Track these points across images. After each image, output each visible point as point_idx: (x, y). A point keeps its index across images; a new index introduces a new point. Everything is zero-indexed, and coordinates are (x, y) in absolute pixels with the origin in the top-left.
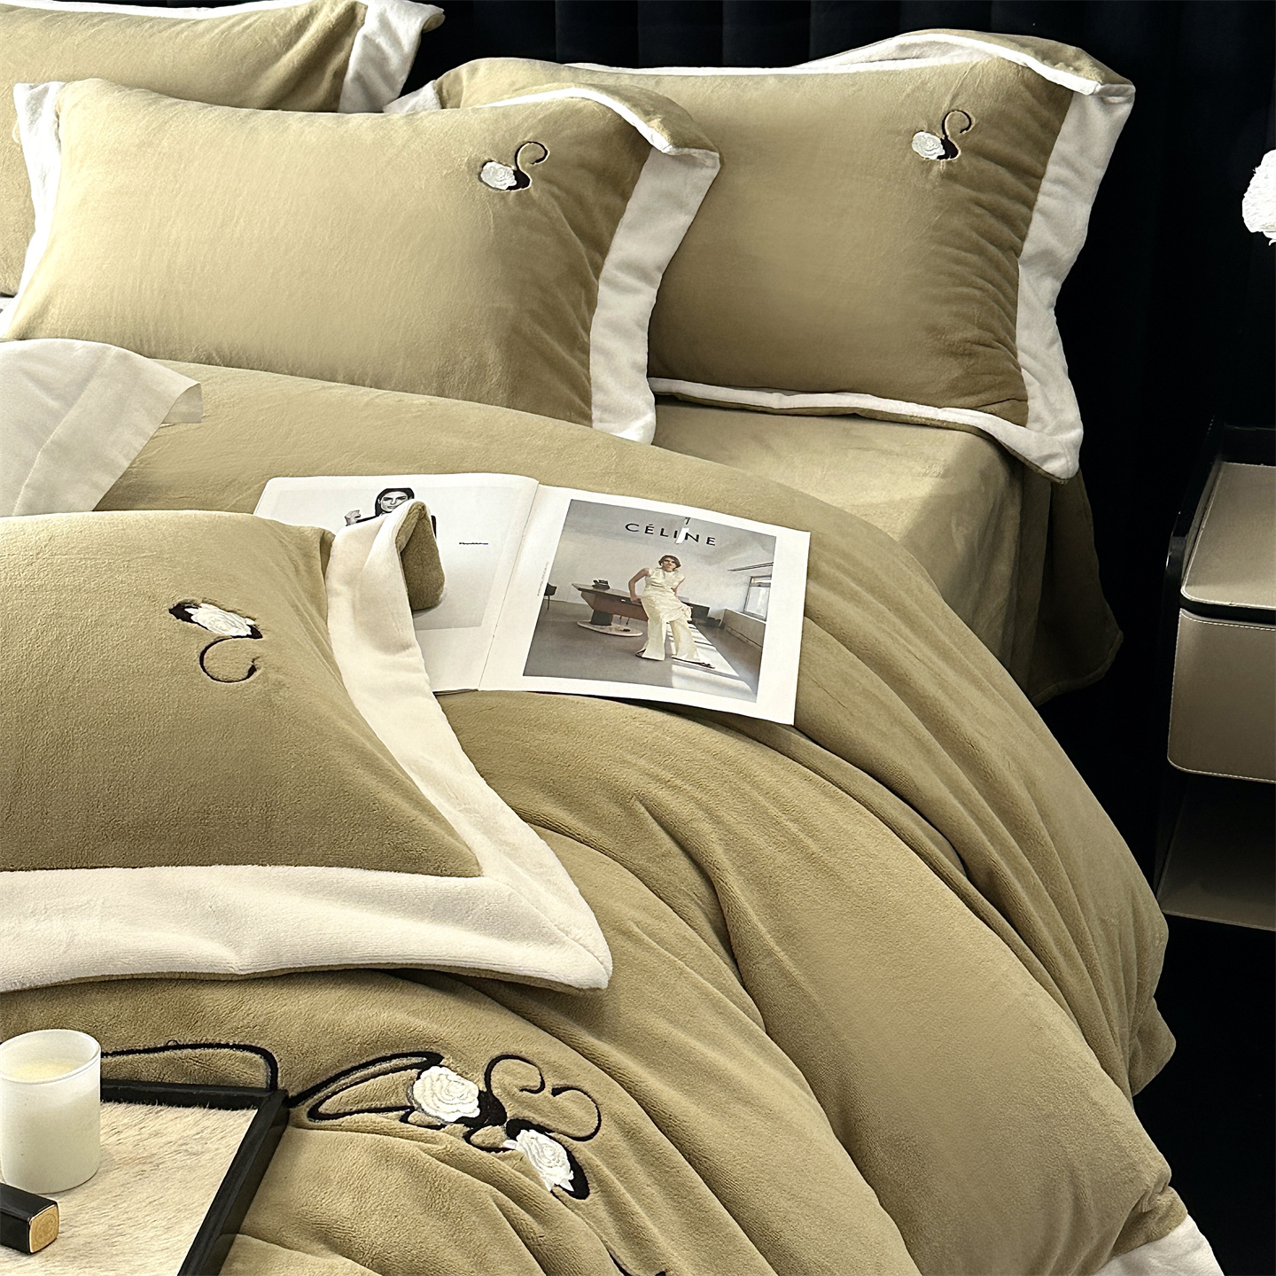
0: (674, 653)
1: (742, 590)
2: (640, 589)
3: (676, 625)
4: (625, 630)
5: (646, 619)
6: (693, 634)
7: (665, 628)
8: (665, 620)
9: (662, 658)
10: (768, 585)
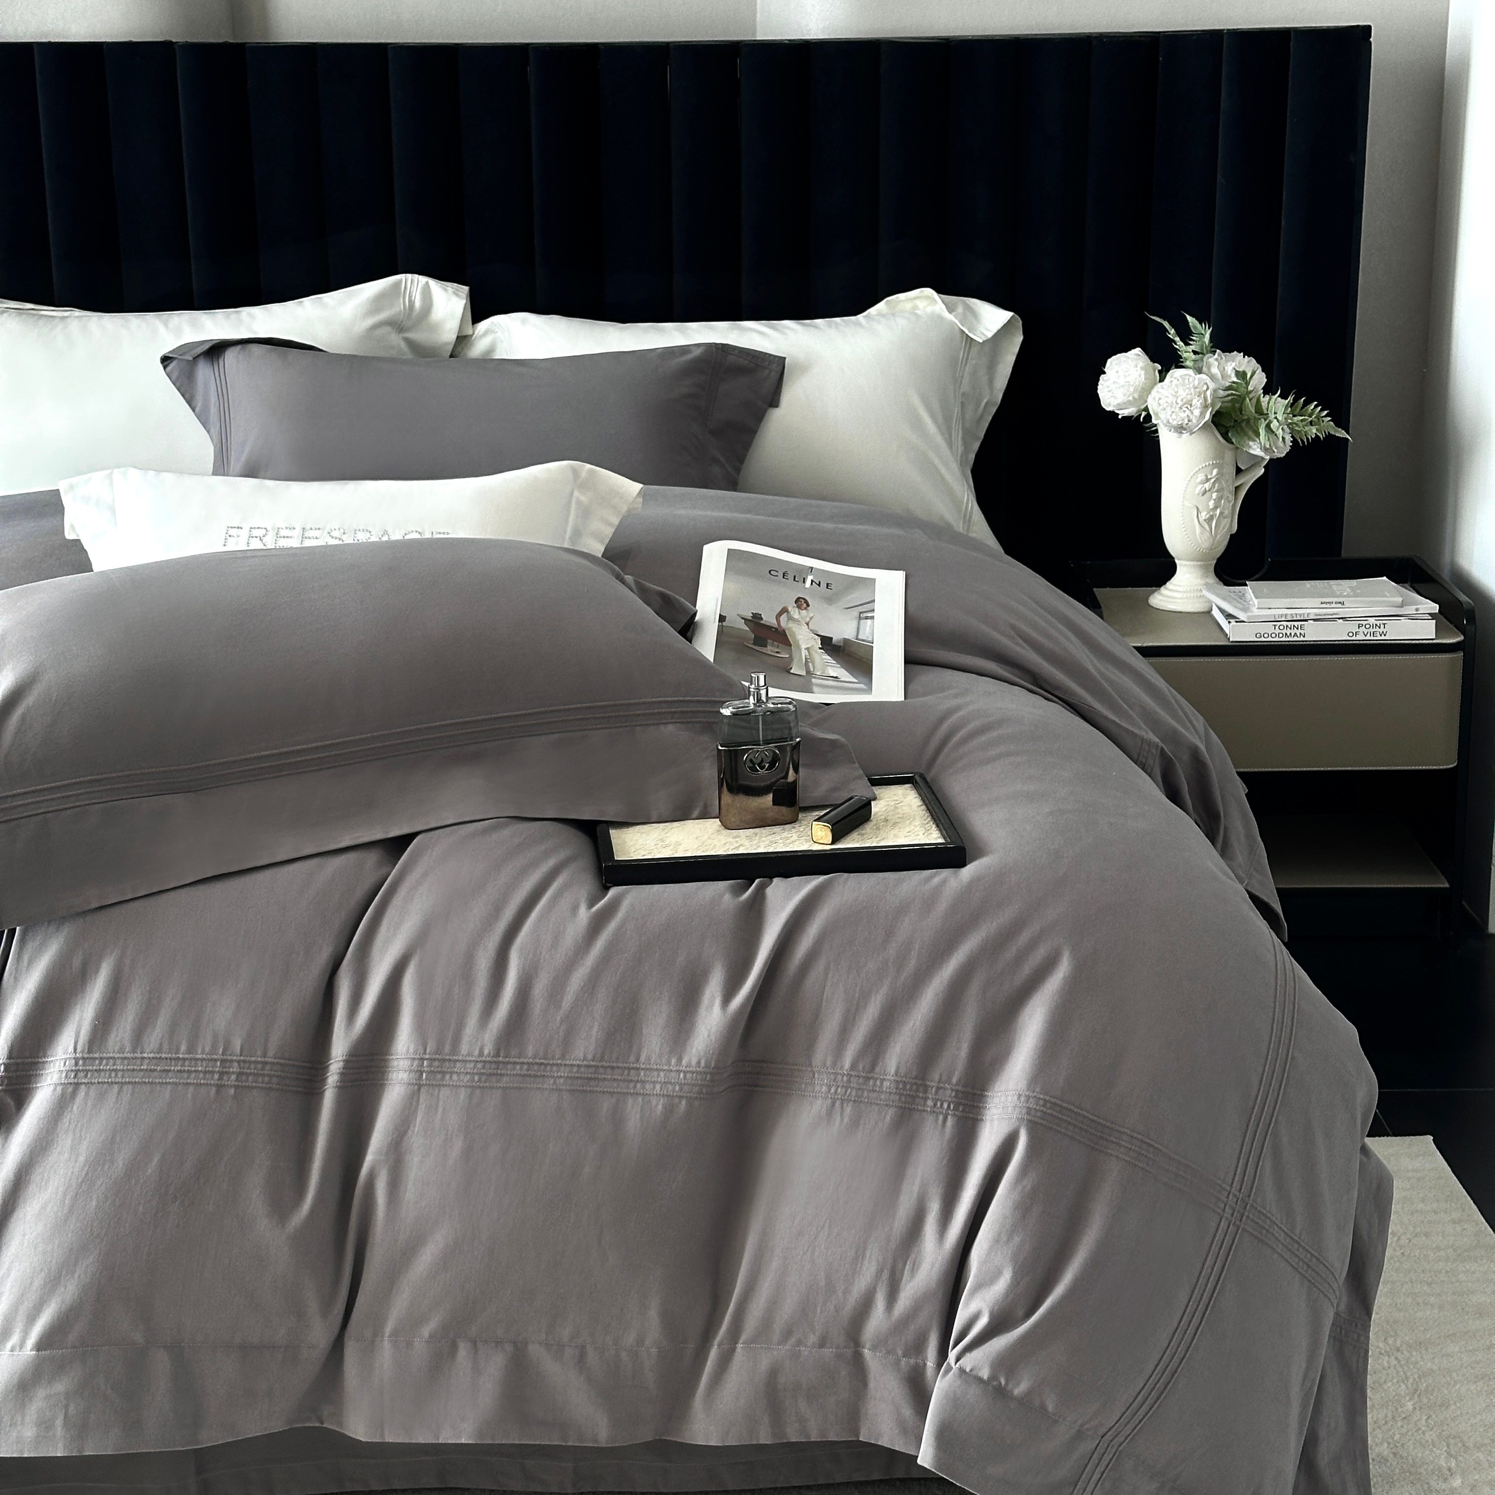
0: (812, 670)
1: (854, 624)
2: (783, 624)
3: (811, 651)
4: (777, 652)
5: (791, 645)
6: (824, 657)
7: (804, 653)
8: (803, 646)
9: (804, 673)
10: (872, 618)
